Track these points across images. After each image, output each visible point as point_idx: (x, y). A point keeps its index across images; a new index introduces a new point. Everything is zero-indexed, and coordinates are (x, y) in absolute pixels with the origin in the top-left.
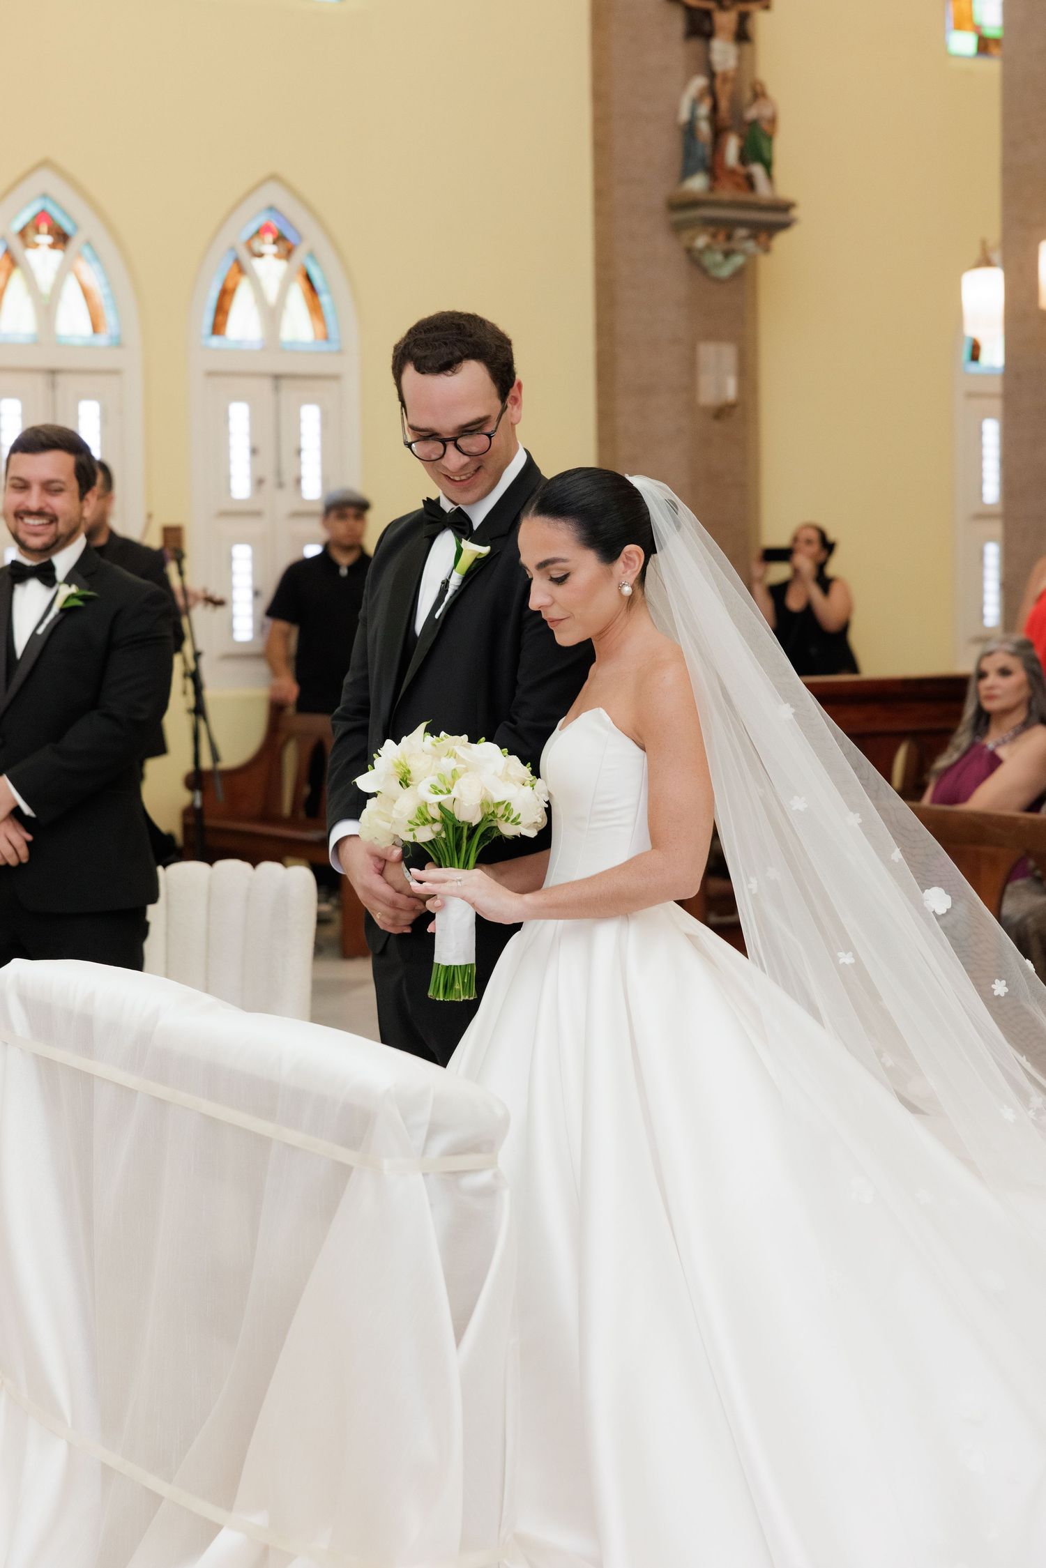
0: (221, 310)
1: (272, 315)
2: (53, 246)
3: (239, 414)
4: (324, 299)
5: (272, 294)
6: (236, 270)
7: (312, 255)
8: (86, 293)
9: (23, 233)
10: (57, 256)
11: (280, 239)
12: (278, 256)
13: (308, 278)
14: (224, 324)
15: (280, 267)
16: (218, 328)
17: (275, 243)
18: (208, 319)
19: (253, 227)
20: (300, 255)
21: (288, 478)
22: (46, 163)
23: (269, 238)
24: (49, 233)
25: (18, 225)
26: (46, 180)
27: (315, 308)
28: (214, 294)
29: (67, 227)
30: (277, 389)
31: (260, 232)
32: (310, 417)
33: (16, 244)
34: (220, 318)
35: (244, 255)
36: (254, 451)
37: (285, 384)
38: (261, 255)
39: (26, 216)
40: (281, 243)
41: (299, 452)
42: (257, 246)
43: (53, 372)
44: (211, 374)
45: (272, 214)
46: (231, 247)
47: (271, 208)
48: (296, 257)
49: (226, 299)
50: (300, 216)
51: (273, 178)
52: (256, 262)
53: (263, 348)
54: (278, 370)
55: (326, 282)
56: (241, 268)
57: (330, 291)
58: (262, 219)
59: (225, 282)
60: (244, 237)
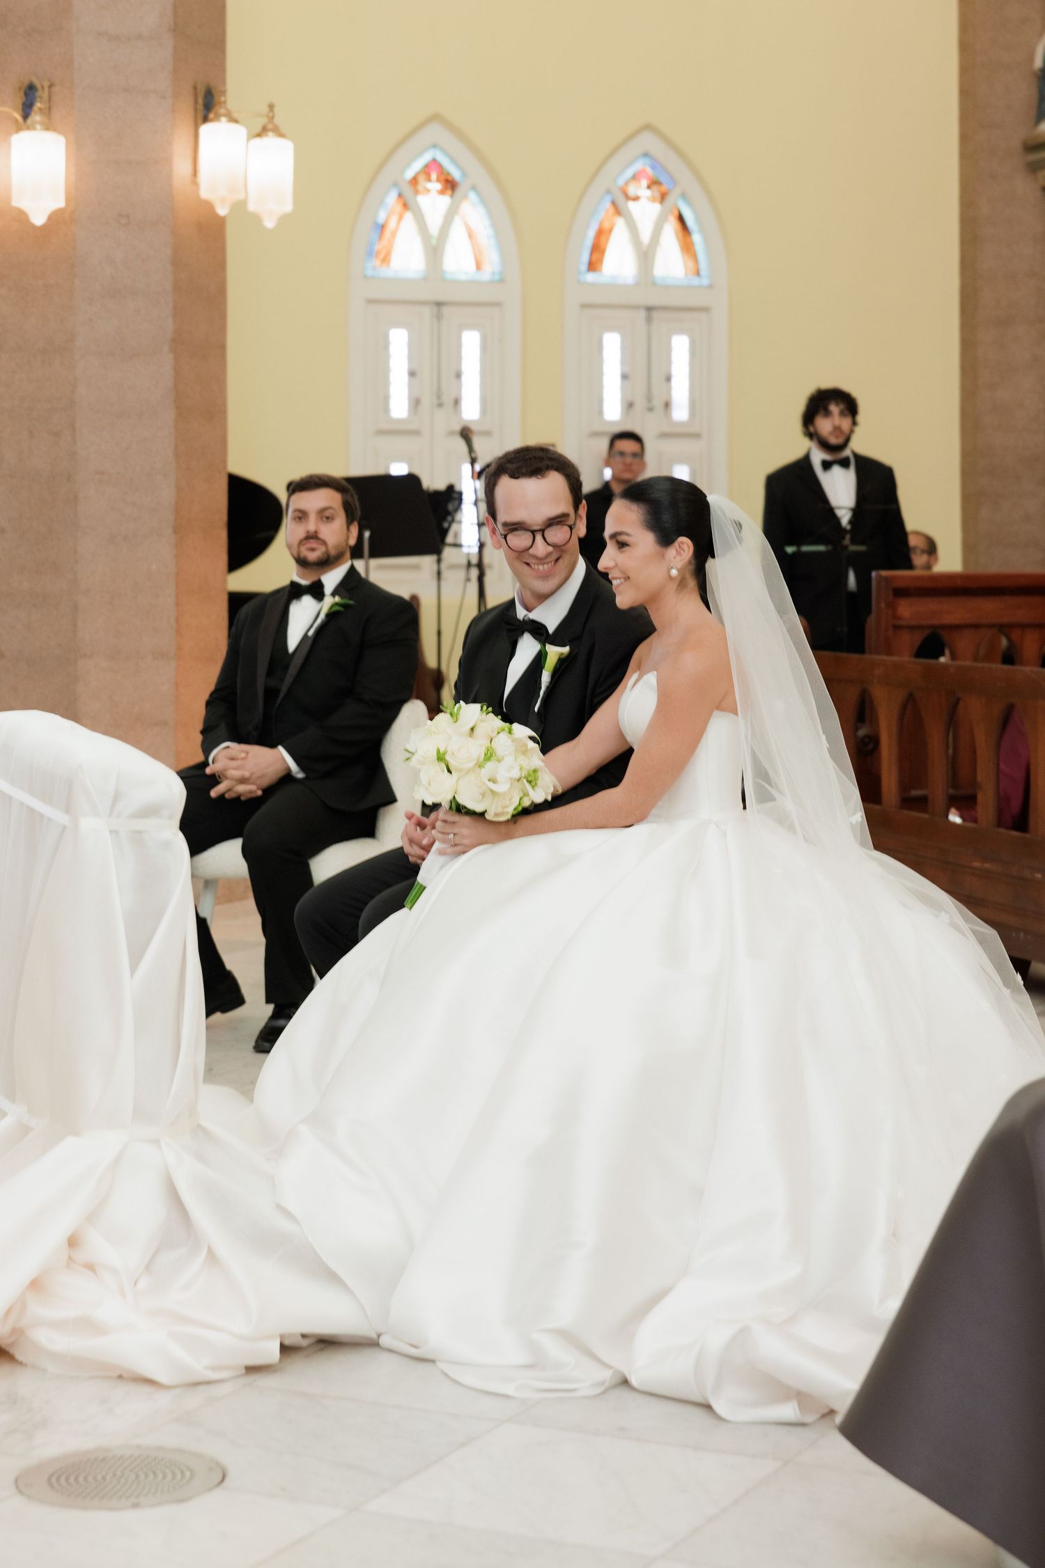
0: (598, 249)
1: (646, 256)
2: (442, 192)
3: (612, 344)
4: (696, 238)
5: (646, 236)
6: (611, 210)
7: (684, 196)
8: (471, 235)
9: (414, 181)
10: (446, 200)
11: (653, 183)
12: (653, 199)
13: (681, 219)
14: (601, 260)
15: (656, 208)
16: (593, 266)
17: (649, 187)
18: (585, 257)
19: (629, 173)
20: (674, 199)
21: (658, 402)
22: (435, 118)
23: (644, 183)
24: (438, 180)
25: (409, 174)
26: (435, 132)
27: (687, 247)
28: (591, 234)
29: (456, 174)
30: (649, 320)
31: (638, 177)
32: (680, 346)
33: (408, 191)
34: (595, 257)
35: (620, 199)
36: (625, 377)
37: (655, 314)
38: (636, 199)
39: (418, 165)
40: (655, 188)
41: (669, 378)
42: (632, 190)
43: (439, 304)
44: (585, 306)
45: (647, 161)
46: (608, 192)
47: (646, 155)
48: (670, 200)
49: (603, 239)
50: (674, 164)
51: (648, 127)
52: (631, 205)
53: (637, 284)
54: (651, 302)
55: (698, 220)
56: (618, 210)
57: (702, 231)
58: (639, 166)
59: (601, 223)
60: (621, 182)
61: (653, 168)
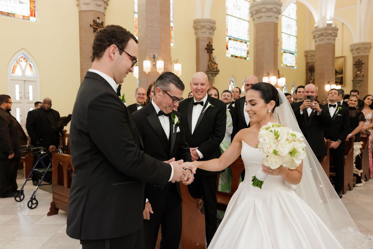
1: (24, 71)
3: (17, 87)
4: (33, 69)
5: (23, 68)
6: (16, 63)
7: (31, 61)
13: (30, 65)
14: (15, 72)
15: (25, 63)
16: (13, 73)
17: (24, 59)
18: (11, 71)
19: (20, 57)
21: (27, 97)
23: (23, 59)
27: (32, 70)
28: (12, 67)
30: (25, 83)
31: (21, 57)
32: (31, 87)
34: (13, 71)
35: (18, 61)
36: (20, 93)
37: (26, 82)
38: (21, 61)
40: (25, 60)
41: (29, 93)
42: (21, 60)
44: (11, 80)
45: (23, 55)
46: (16, 60)
47: (23, 54)
48: (28, 62)
49: (15, 68)
50: (28, 55)
51: (23, 49)
52: (20, 62)
53: (22, 76)
54: (25, 80)
55: (34, 66)
56: (18, 63)
57: (34, 68)
58: (22, 55)
59: (14, 65)
60: (18, 58)
61: (25, 56)
